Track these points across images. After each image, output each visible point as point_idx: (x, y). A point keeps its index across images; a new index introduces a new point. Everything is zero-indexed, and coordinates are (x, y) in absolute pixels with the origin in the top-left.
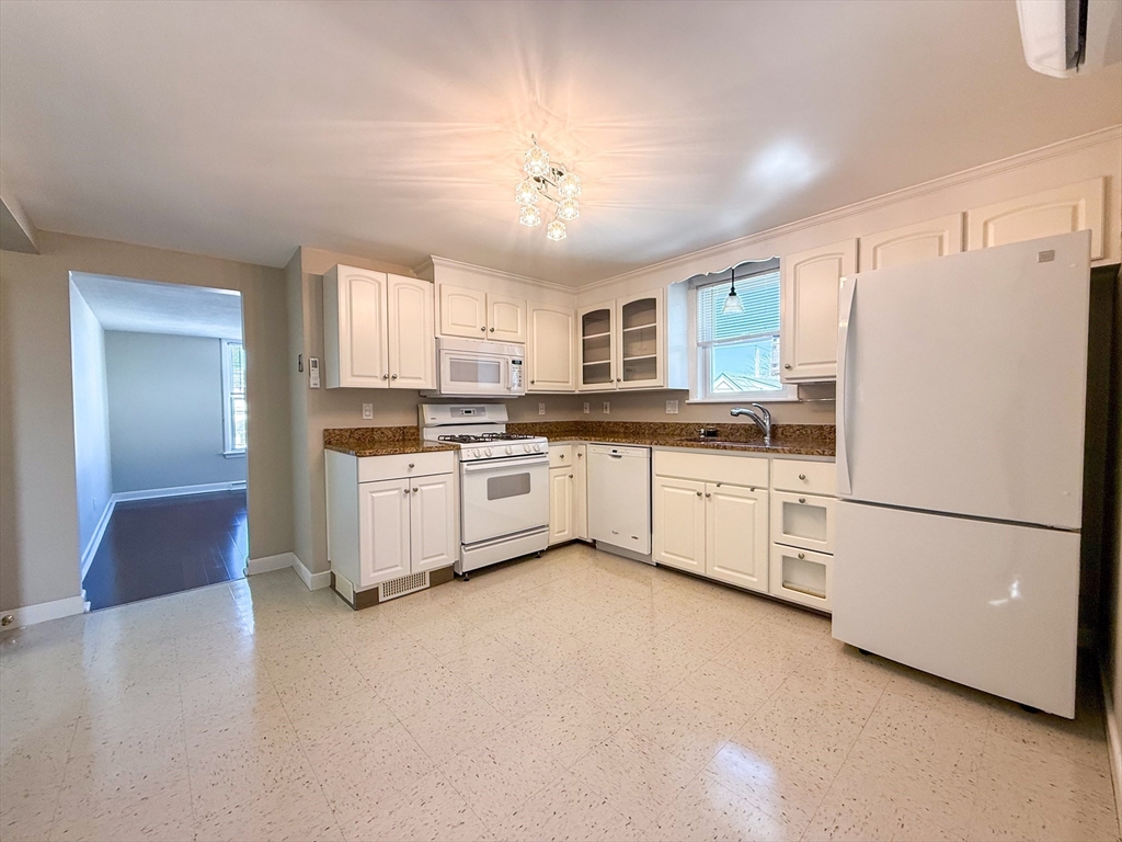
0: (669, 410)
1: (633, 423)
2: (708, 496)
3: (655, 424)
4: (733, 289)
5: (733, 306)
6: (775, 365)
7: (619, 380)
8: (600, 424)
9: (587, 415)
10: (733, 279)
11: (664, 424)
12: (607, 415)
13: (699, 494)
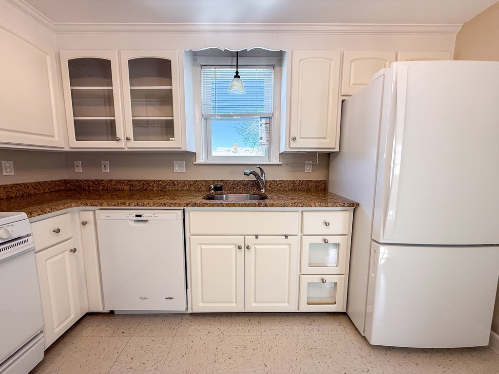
0: (177, 169)
1: (140, 181)
2: (248, 248)
3: (164, 181)
4: (237, 73)
5: (237, 87)
6: (261, 138)
7: (128, 139)
8: (98, 182)
9: (79, 173)
10: (237, 66)
11: (173, 182)
12: (106, 173)
13: (240, 248)
